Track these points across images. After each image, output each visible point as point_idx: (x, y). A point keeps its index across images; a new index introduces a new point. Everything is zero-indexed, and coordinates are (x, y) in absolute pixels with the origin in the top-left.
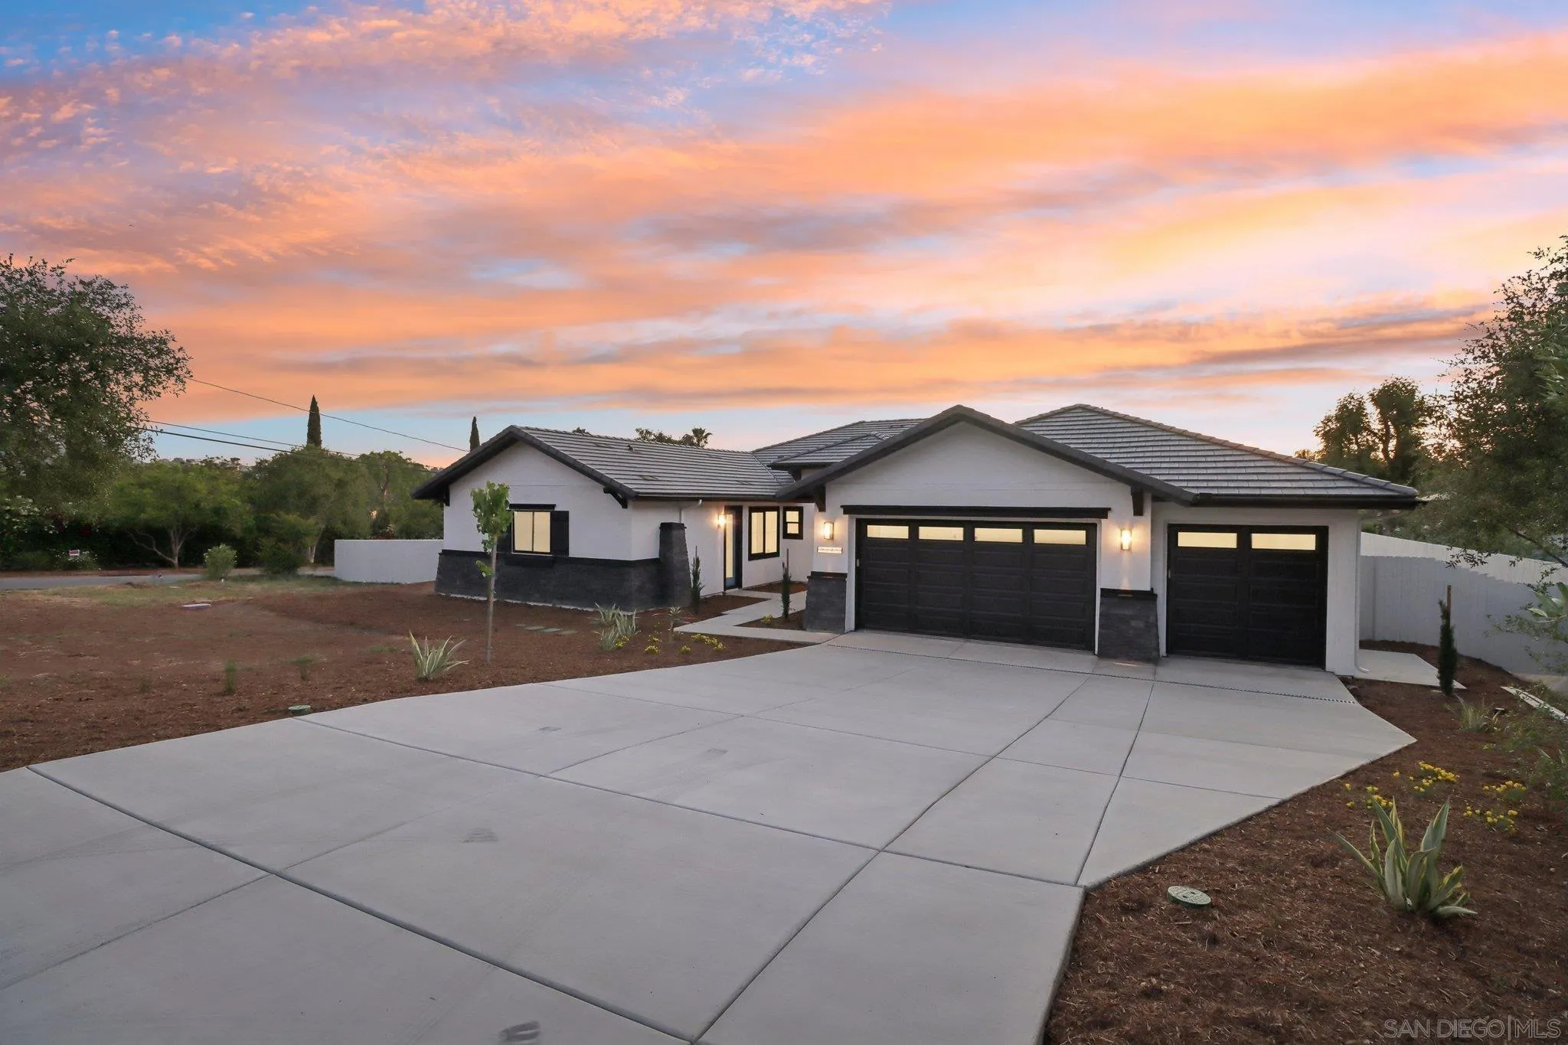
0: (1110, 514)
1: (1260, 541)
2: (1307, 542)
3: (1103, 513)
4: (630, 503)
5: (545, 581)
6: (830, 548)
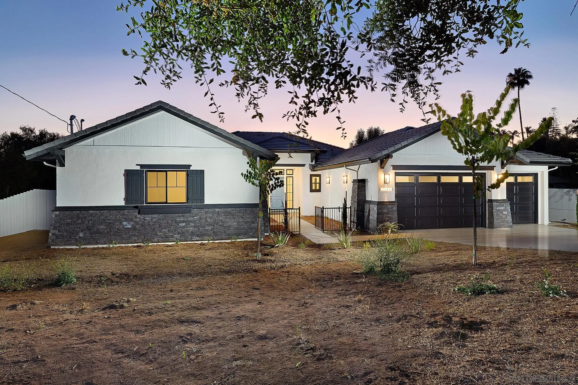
0: (494, 168)
1: (520, 180)
5: (184, 224)
6: (386, 189)
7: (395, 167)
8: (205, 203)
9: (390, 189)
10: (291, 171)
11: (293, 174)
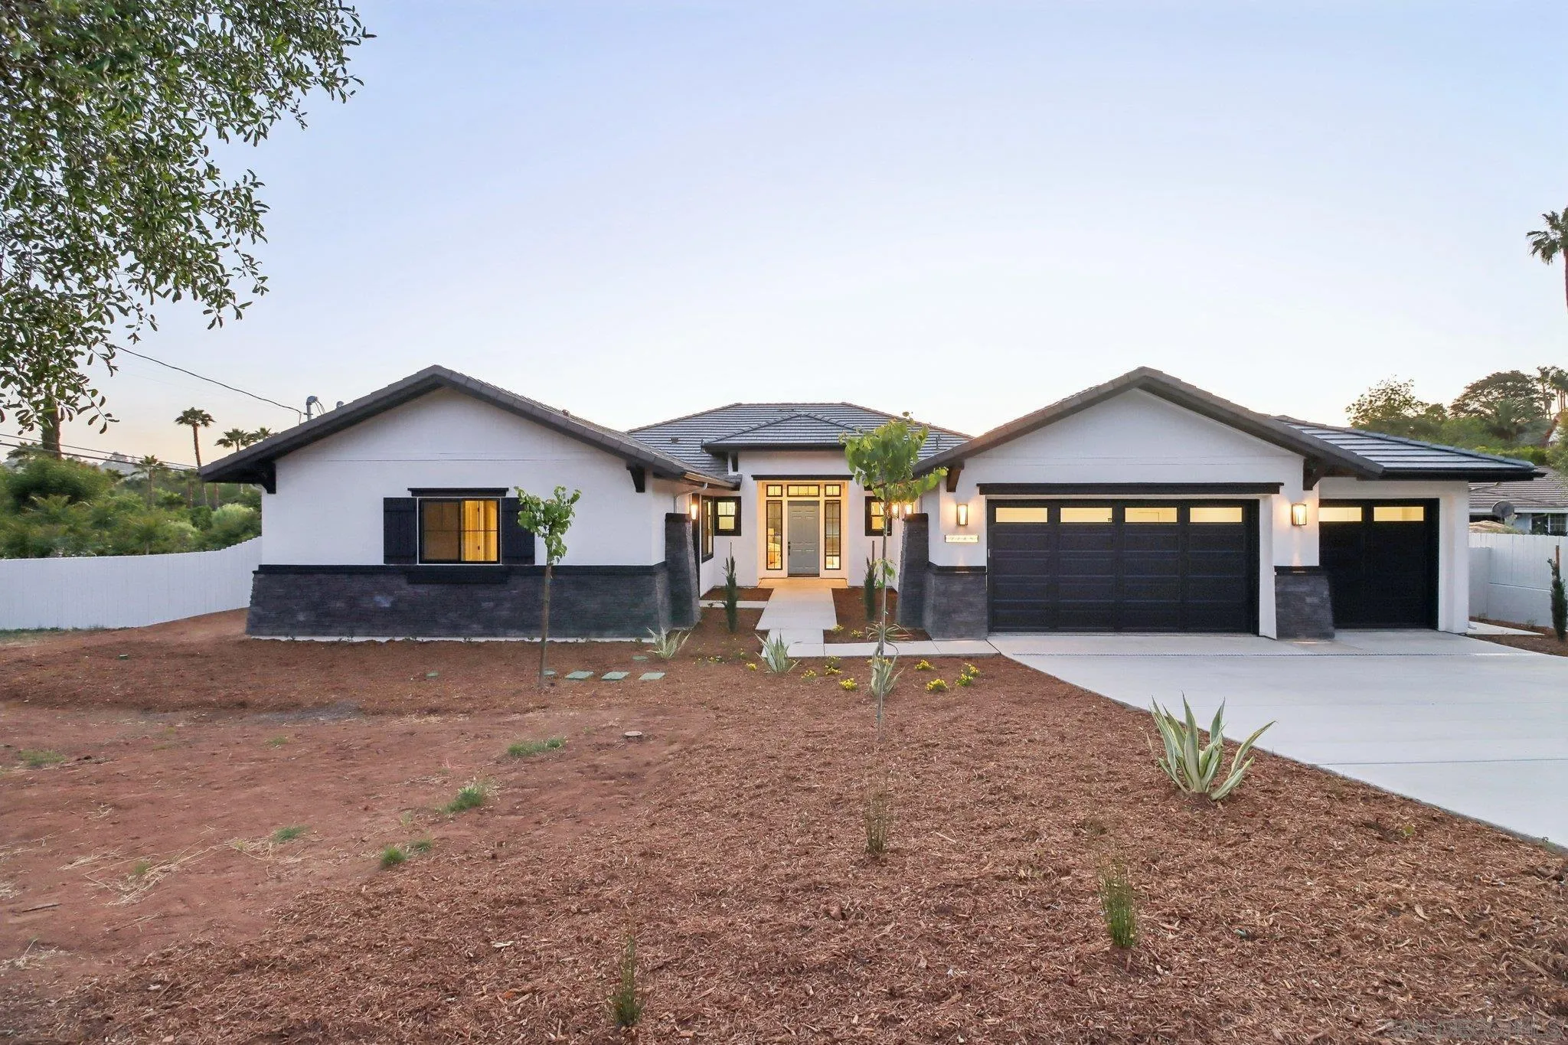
0: (1281, 489)
1: (1381, 514)
2: (1417, 514)
3: (1273, 488)
4: (650, 482)
5: (491, 604)
6: (962, 537)
7: (984, 489)
8: (536, 564)
9: (972, 539)
10: (837, 488)
11: (840, 496)
